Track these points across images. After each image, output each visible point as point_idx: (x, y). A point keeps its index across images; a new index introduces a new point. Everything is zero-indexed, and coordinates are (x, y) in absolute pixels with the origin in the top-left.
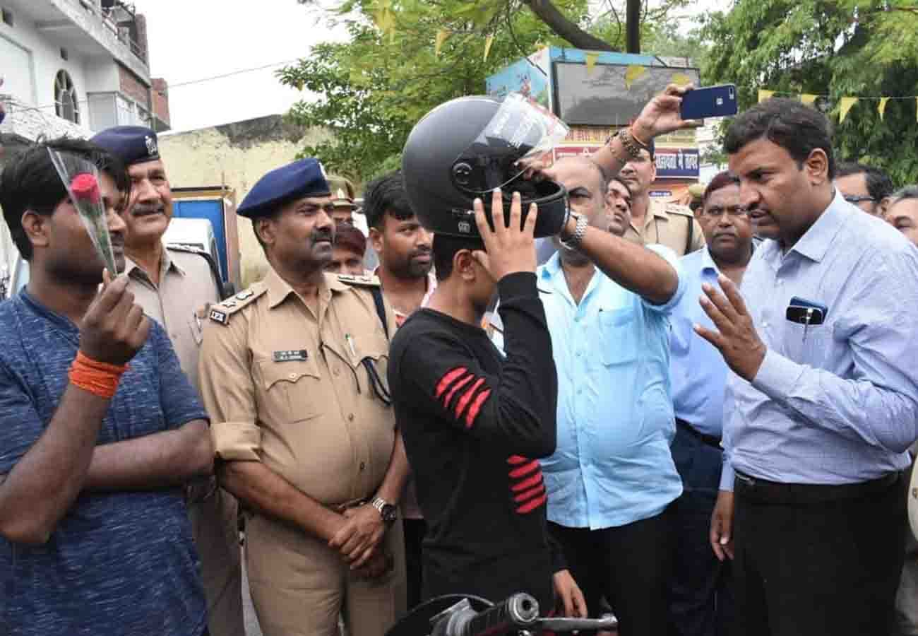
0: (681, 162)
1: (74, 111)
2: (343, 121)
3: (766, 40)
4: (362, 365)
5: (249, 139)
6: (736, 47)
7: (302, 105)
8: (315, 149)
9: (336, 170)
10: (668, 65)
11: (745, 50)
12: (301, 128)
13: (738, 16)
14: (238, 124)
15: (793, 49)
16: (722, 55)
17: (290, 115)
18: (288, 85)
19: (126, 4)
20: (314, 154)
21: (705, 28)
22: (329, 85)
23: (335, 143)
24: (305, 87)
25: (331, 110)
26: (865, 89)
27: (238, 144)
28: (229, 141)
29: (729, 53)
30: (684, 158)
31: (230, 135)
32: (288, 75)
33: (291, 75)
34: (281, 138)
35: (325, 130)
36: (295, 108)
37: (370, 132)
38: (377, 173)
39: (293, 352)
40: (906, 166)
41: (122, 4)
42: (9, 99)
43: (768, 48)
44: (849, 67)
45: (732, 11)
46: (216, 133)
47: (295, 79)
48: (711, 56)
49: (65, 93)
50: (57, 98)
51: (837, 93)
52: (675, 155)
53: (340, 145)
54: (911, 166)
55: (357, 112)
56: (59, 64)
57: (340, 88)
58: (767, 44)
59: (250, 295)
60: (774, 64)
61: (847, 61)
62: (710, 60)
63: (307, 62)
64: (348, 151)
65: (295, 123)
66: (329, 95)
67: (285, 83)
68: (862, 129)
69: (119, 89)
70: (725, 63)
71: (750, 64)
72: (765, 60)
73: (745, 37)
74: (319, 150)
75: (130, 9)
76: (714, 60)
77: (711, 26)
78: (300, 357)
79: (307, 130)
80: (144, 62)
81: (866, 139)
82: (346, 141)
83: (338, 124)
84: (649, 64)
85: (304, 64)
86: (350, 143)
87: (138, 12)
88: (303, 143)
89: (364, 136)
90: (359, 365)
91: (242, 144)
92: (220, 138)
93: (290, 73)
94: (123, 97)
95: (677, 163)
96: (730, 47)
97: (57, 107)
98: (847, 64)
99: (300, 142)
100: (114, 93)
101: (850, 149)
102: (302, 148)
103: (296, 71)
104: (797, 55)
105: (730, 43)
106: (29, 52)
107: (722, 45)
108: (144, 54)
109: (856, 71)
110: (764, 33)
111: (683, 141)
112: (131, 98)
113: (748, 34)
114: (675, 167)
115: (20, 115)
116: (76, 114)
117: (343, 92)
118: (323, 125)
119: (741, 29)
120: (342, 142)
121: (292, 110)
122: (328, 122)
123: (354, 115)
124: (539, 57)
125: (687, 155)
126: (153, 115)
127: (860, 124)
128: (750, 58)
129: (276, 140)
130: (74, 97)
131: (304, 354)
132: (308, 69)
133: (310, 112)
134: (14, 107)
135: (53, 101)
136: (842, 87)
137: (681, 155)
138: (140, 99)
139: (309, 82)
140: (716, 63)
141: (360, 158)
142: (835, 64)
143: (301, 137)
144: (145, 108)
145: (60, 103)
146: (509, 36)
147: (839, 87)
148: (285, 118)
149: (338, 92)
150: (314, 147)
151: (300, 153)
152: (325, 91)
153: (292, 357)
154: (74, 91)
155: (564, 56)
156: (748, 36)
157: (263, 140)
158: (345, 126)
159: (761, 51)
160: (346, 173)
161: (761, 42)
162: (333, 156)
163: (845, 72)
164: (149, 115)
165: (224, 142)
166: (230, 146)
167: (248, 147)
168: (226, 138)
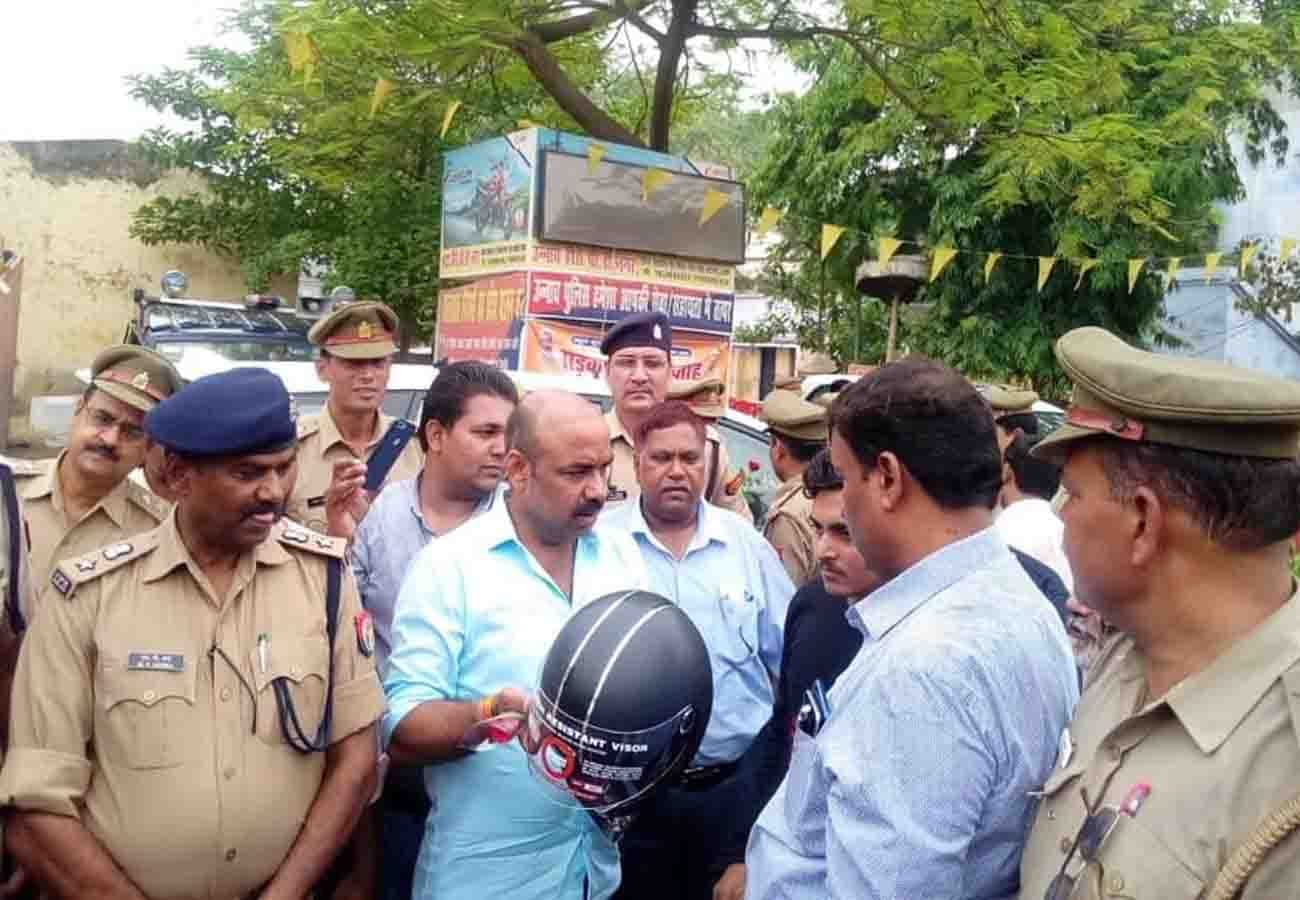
0: (707, 311)
2: (226, 168)
3: (850, 140)
4: (271, 687)
5: (66, 170)
6: (809, 145)
7: (160, 133)
8: (173, 203)
9: (204, 239)
10: (703, 173)
11: (820, 150)
12: (156, 166)
13: (816, 101)
14: (48, 143)
15: (885, 157)
16: (789, 153)
17: (139, 144)
18: (141, 100)
20: (172, 210)
21: (768, 113)
22: (209, 111)
23: (208, 199)
24: (169, 108)
25: (208, 149)
26: (979, 226)
27: (46, 176)
28: (31, 168)
29: (799, 151)
30: (713, 305)
31: (35, 159)
32: (143, 86)
33: (148, 87)
34: (119, 177)
35: (195, 176)
36: (150, 136)
37: (267, 189)
38: (269, 254)
39: (160, 656)
40: (1027, 339)
43: (852, 152)
44: (960, 192)
45: (809, 93)
46: (10, 151)
47: (154, 93)
48: (773, 152)
51: (939, 227)
52: (700, 300)
53: (215, 203)
54: (1034, 337)
55: (250, 158)
57: (227, 119)
58: (851, 146)
59: (126, 553)
60: (858, 172)
61: (956, 183)
62: (771, 157)
63: (176, 73)
64: (228, 214)
65: (145, 158)
66: (206, 125)
67: (137, 96)
68: (970, 279)
70: (791, 164)
71: (825, 171)
72: (845, 168)
73: (821, 133)
74: (180, 205)
76: (778, 158)
77: (777, 110)
78: (171, 667)
79: (165, 173)
81: (975, 292)
82: (226, 198)
83: (217, 170)
84: (676, 169)
85: (171, 75)
86: (233, 203)
88: (156, 192)
89: (256, 193)
90: (266, 687)
91: (54, 177)
92: (16, 160)
93: (146, 83)
95: (703, 310)
96: (800, 143)
98: (955, 187)
99: (152, 187)
101: (952, 305)
102: (154, 197)
103: (157, 83)
104: (890, 164)
105: (801, 137)
107: (789, 137)
109: (969, 198)
110: (848, 131)
111: (713, 281)
113: (827, 129)
114: (698, 316)
117: (230, 126)
118: (192, 168)
119: (818, 121)
120: (220, 199)
121: (143, 138)
122: (200, 165)
123: (243, 162)
124: (523, 139)
125: (717, 302)
127: (968, 272)
128: (825, 163)
129: (111, 179)
131: (178, 661)
132: (178, 83)
133: (173, 146)
136: (947, 217)
137: (708, 301)
139: (177, 102)
140: (779, 162)
141: (245, 227)
142: (940, 186)
143: (154, 180)
146: (489, 86)
147: (944, 218)
148: (131, 146)
149: (223, 124)
151: (149, 205)
152: (201, 120)
153: (156, 666)
155: (558, 143)
156: (826, 132)
158: (228, 175)
159: (841, 155)
160: (220, 245)
161: (843, 143)
162: (203, 218)
163: (954, 198)
165: (22, 168)
166: (33, 177)
167: (64, 183)
168: (28, 164)
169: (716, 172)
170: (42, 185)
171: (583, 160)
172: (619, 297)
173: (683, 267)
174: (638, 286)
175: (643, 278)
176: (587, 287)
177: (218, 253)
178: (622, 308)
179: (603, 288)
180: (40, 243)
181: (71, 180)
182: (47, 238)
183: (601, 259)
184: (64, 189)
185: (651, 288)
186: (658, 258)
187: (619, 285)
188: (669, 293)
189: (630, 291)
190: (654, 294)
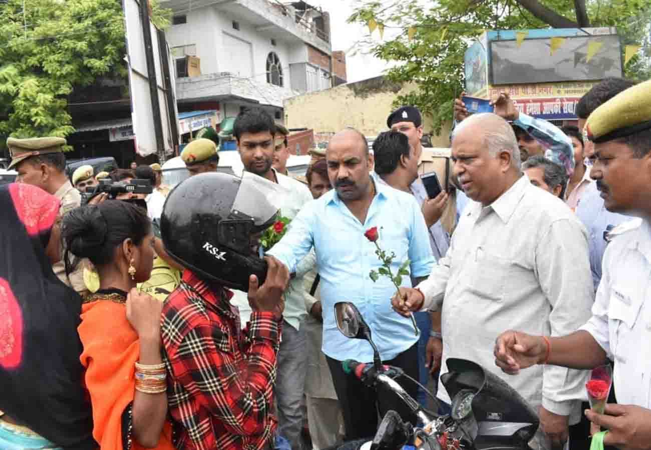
1: (280, 76)
2: (425, 78)
5: (367, 91)
8: (405, 98)
10: (592, 34)
14: (360, 82)
19: (315, 7)
22: (409, 55)
25: (417, 69)
27: (360, 95)
28: (354, 94)
31: (355, 90)
34: (387, 90)
35: (414, 84)
41: (313, 7)
42: (229, 74)
46: (346, 88)
49: (273, 66)
50: (268, 69)
53: (423, 94)
56: (270, 49)
64: (429, 98)
65: (392, 80)
69: (308, 61)
75: (318, 9)
79: (403, 85)
80: (328, 42)
84: (574, 35)
87: (323, 11)
91: (363, 95)
92: (349, 92)
94: (311, 65)
97: (268, 74)
99: (399, 92)
100: (305, 63)
106: (250, 43)
108: (328, 38)
112: (317, 66)
115: (236, 83)
116: (281, 78)
120: (424, 91)
126: (333, 75)
129: (384, 92)
130: (280, 67)
134: (231, 79)
135: (265, 71)
138: (324, 65)
143: (399, 89)
144: (327, 70)
145: (270, 72)
148: (387, 77)
150: (404, 96)
151: (397, 100)
152: (407, 60)
154: (280, 64)
155: (499, 36)
157: (376, 92)
158: (426, 80)
160: (427, 112)
162: (416, 102)
164: (330, 74)
165: (352, 94)
166: (355, 97)
167: (366, 97)
168: (353, 92)
169: (602, 32)
170: (359, 99)
171: (513, 42)
172: (542, 107)
173: (582, 86)
174: (554, 100)
175: (556, 96)
176: (522, 105)
177: (427, 116)
178: (544, 113)
179: (532, 104)
180: (360, 123)
181: (369, 96)
182: (363, 120)
183: (530, 90)
184: (368, 99)
185: (562, 100)
186: (565, 84)
187: (541, 101)
188: (574, 101)
189: (548, 103)
190: (564, 103)
